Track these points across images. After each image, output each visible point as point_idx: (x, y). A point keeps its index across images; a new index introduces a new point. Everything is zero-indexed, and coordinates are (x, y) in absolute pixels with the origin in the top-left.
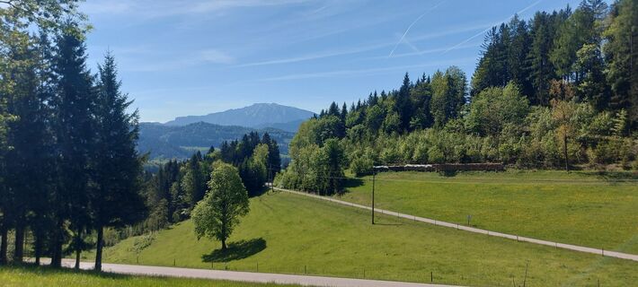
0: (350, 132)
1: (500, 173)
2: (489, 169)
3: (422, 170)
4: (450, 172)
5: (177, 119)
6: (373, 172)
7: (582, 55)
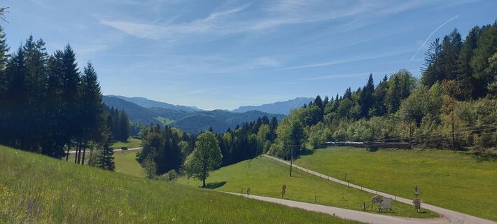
0: (326, 117)
1: (407, 150)
2: (400, 147)
3: (356, 146)
4: (374, 148)
5: (240, 107)
6: (324, 146)
7: (492, 61)
